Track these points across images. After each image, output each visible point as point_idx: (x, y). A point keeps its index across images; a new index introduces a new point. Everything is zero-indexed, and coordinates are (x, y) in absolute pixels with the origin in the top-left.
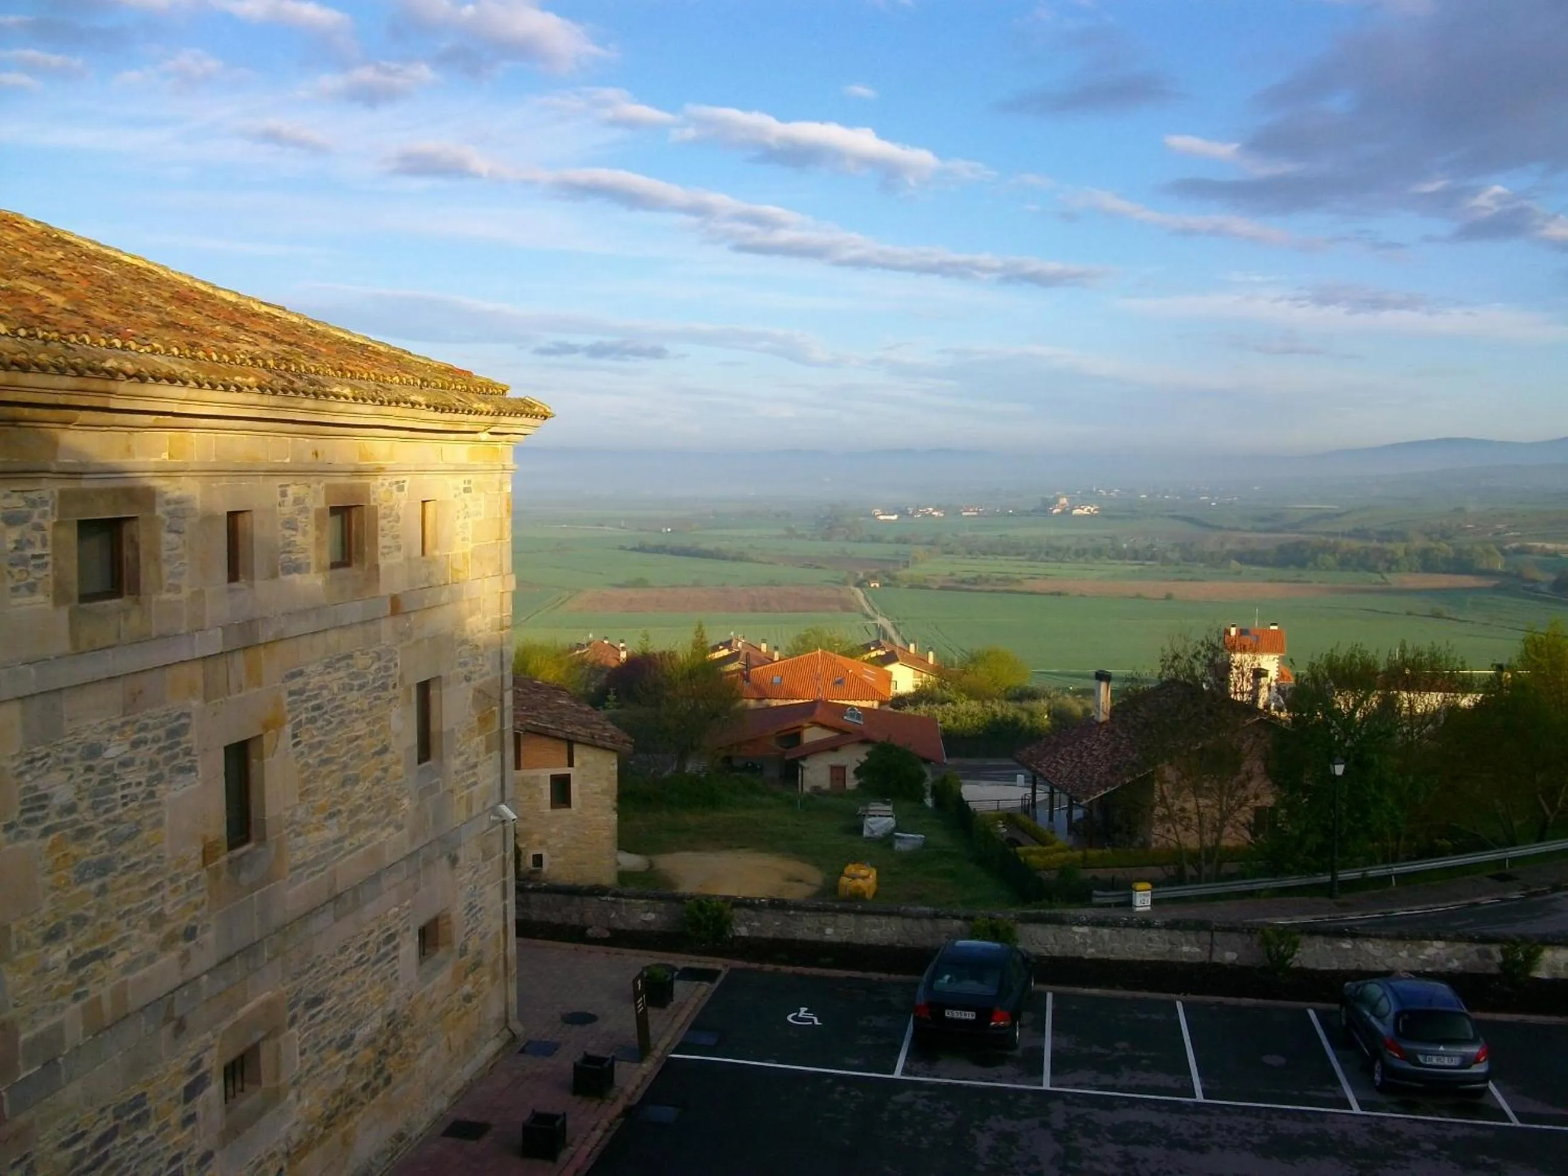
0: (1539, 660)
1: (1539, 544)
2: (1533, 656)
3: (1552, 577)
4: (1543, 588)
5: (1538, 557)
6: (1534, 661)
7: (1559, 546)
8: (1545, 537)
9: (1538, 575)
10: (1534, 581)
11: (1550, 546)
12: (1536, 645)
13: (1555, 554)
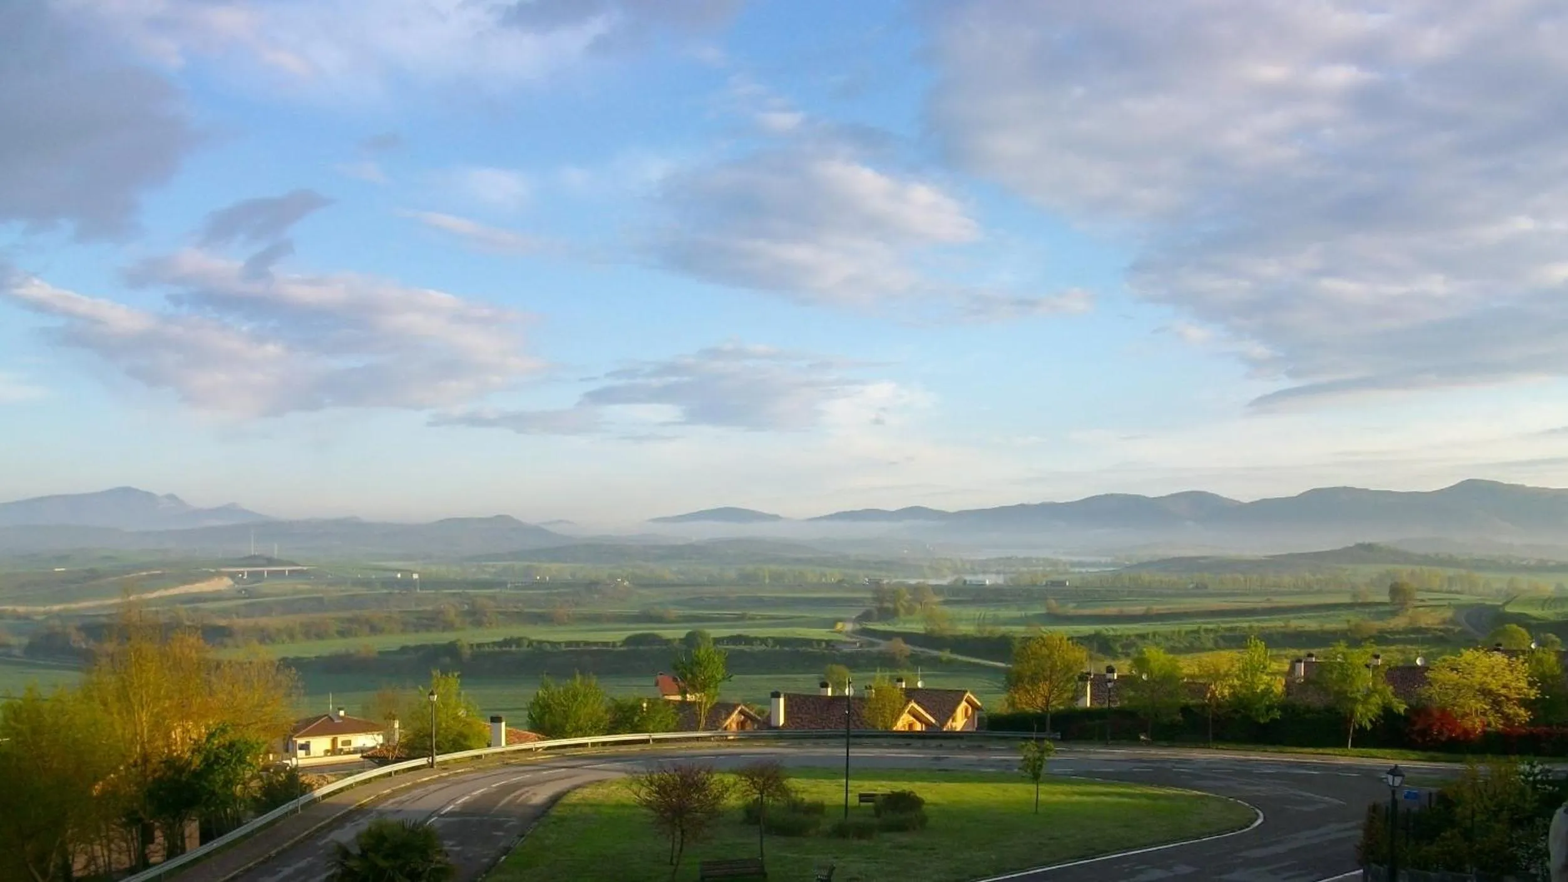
0: (20, 726)
1: (10, 608)
2: (12, 723)
3: (25, 641)
4: (17, 652)
5: (11, 621)
6: (14, 728)
7: (31, 609)
8: (17, 601)
9: (14, 641)
10: (8, 646)
11: (21, 609)
12: (15, 712)
13: (26, 617)
